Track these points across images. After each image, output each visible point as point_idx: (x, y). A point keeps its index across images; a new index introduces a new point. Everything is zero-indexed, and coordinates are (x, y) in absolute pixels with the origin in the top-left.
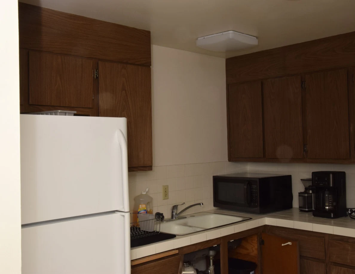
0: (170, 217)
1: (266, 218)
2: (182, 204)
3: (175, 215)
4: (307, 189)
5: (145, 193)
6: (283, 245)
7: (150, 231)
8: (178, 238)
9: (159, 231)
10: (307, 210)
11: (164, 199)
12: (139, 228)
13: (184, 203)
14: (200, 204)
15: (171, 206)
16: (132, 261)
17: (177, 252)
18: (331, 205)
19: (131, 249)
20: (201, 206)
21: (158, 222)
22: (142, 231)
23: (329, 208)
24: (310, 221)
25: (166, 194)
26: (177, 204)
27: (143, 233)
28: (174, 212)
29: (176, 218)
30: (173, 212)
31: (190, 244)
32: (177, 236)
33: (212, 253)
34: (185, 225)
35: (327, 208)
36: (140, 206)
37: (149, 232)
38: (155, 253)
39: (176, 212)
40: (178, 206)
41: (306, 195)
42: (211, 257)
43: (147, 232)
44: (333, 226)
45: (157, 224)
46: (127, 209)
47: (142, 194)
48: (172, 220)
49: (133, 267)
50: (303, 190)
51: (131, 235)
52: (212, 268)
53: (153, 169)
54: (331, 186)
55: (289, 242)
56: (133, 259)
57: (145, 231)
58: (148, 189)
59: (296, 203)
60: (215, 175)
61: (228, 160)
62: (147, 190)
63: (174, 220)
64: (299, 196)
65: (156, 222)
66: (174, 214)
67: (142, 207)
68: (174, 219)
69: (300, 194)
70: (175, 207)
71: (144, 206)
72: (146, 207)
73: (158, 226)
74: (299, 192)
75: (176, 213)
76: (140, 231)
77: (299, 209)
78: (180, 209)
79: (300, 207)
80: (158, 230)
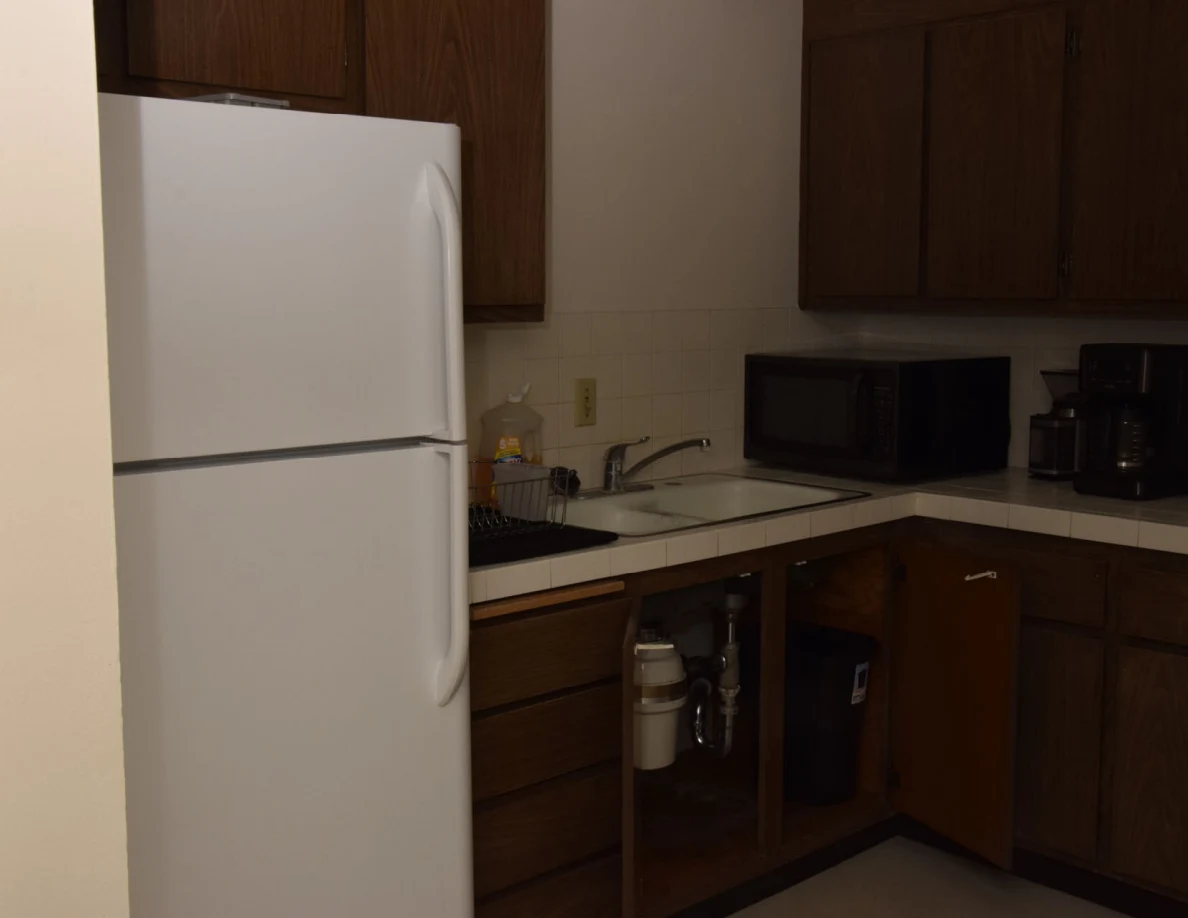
0: (599, 483)
1: (917, 494)
2: (641, 441)
3: (616, 476)
4: (1059, 405)
5: (516, 400)
6: (968, 578)
7: (532, 519)
8: (623, 544)
9: (562, 524)
10: (1054, 472)
11: (581, 425)
12: (498, 512)
13: (648, 438)
14: (699, 443)
15: (603, 450)
16: (473, 607)
17: (620, 586)
18: (1135, 457)
19: (470, 571)
20: (702, 450)
21: (560, 497)
22: (508, 518)
23: (1131, 465)
24: (1061, 505)
25: (587, 411)
26: (624, 442)
27: (509, 525)
28: (614, 468)
29: (618, 487)
30: (608, 467)
31: (663, 565)
32: (620, 539)
33: (733, 602)
34: (648, 509)
35: (1124, 464)
36: (502, 442)
37: (530, 522)
38: (548, 587)
39: (619, 469)
40: (629, 449)
41: (1056, 424)
42: (731, 616)
43: (523, 522)
44: (1140, 520)
45: (555, 503)
46: (457, 432)
47: (507, 402)
48: (607, 492)
49: (475, 625)
50: (1044, 408)
51: (470, 529)
52: (731, 647)
53: (546, 317)
54: (1144, 391)
55: (991, 570)
56: (475, 602)
57: (514, 520)
58: (528, 385)
59: (1019, 452)
60: (753, 352)
61: (797, 306)
62: (526, 389)
63: (614, 493)
64: (1033, 426)
65: (551, 497)
66: (613, 473)
67: (508, 445)
68: (613, 489)
69: (1036, 421)
70: (617, 452)
71: (514, 442)
72: (522, 445)
73: (560, 508)
74: (1033, 413)
75: (620, 472)
76: (499, 519)
77: (1029, 472)
78: (633, 457)
79: (1032, 465)
80: (558, 520)
